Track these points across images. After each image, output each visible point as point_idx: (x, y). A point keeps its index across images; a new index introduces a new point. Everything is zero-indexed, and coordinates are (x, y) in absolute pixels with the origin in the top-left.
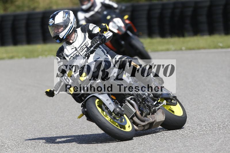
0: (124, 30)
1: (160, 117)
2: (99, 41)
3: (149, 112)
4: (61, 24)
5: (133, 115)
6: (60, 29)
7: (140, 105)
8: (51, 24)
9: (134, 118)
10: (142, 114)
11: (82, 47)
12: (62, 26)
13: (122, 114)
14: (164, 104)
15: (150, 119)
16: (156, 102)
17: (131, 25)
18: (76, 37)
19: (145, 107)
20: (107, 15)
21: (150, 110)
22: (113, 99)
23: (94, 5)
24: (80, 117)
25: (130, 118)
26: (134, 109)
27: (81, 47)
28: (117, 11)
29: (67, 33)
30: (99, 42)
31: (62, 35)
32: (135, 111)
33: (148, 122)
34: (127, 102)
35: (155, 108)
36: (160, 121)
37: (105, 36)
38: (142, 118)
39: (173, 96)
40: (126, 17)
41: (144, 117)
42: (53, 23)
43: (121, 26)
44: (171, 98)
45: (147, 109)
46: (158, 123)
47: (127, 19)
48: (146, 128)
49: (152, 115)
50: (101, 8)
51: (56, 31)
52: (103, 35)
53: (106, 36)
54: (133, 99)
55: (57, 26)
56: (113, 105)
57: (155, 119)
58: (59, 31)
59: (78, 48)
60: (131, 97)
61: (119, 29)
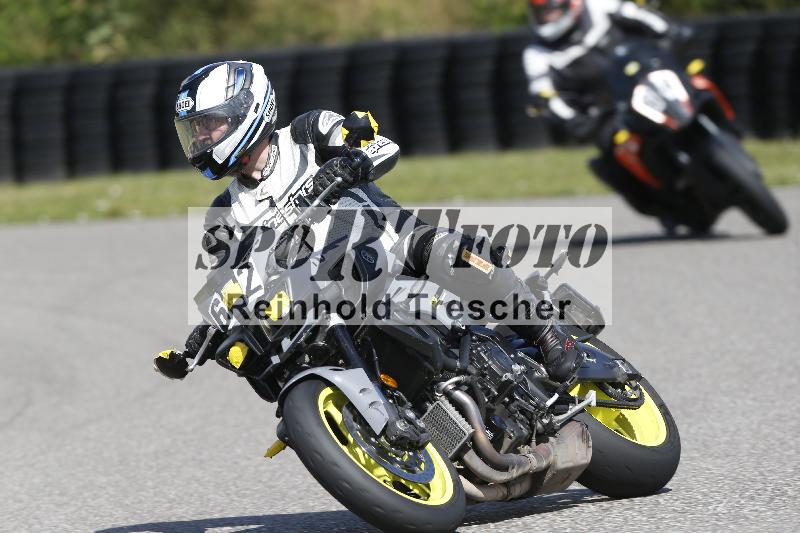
0: (687, 112)
1: (570, 451)
2: (340, 175)
3: (525, 432)
4: (221, 113)
5: (465, 445)
6: (214, 129)
7: (493, 410)
8: (182, 111)
9: (466, 457)
10: (497, 442)
11: (292, 196)
12: (222, 120)
13: (418, 442)
14: (589, 405)
15: (532, 458)
16: (556, 396)
17: (715, 94)
18: (272, 161)
19: (511, 415)
20: (625, 61)
21: (532, 427)
22: (389, 387)
23: (582, 24)
24: (272, 453)
25: (450, 456)
26: (465, 423)
27: (288, 194)
28: (665, 44)
29: (242, 145)
30: (339, 179)
31: (222, 152)
32: (472, 431)
33: (520, 472)
34: (443, 398)
35: (551, 420)
36: (571, 464)
37: (365, 159)
38: (500, 457)
39: (628, 375)
40: (696, 66)
41: (506, 452)
42: (189, 109)
43: (676, 102)
44: (619, 379)
45: (521, 421)
46: (566, 475)
47: (702, 73)
48: (517, 491)
49: (537, 444)
50: (609, 33)
51: (202, 138)
52: (359, 154)
53: (370, 156)
54: (466, 388)
55: (205, 120)
56: (382, 408)
57: (552, 458)
58: (211, 138)
59: (281, 198)
60: (455, 379)
61: (670, 108)
